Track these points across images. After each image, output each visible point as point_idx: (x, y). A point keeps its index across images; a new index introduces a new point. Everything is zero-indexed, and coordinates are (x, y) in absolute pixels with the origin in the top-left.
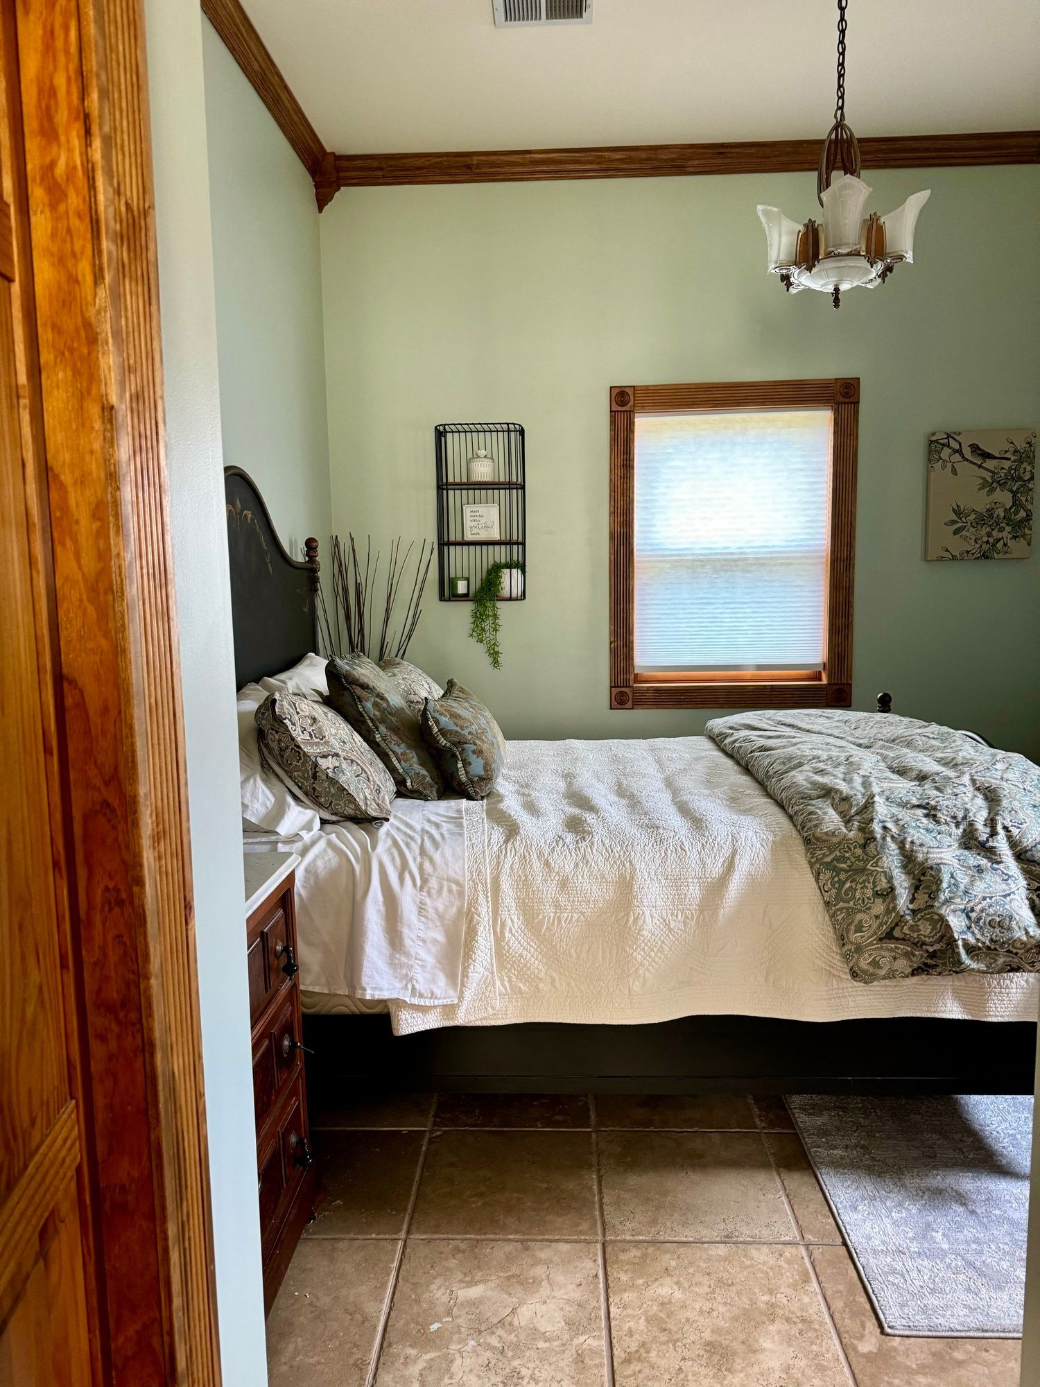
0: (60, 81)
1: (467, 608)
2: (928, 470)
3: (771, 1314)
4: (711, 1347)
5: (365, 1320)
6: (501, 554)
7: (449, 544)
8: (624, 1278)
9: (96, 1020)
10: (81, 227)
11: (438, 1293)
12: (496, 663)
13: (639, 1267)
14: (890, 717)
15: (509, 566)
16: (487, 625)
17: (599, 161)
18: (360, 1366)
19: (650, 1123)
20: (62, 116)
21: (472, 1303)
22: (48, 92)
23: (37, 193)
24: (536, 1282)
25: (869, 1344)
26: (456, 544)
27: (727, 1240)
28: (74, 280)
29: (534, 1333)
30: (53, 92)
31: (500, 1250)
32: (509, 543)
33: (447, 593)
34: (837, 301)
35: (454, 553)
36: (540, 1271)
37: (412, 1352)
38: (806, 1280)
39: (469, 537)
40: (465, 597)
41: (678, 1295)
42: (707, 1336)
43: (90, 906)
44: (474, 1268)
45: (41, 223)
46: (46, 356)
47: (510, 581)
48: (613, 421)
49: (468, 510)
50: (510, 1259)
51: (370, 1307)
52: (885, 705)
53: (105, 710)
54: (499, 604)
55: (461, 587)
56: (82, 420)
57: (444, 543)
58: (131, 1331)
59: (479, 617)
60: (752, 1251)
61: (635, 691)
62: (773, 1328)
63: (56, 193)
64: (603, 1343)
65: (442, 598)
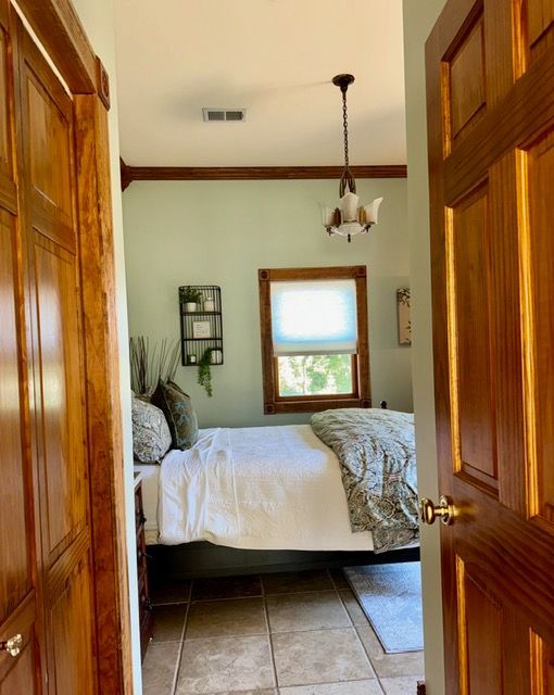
0: (90, 195)
1: (196, 369)
2: (398, 305)
3: (341, 651)
4: (316, 665)
5: (169, 671)
6: (211, 344)
7: (187, 340)
8: (279, 645)
9: (95, 499)
10: (96, 238)
11: (200, 659)
12: (210, 395)
13: (286, 641)
14: (387, 411)
15: (216, 349)
16: (205, 376)
17: (250, 172)
18: (169, 686)
19: (289, 591)
20: (91, 205)
21: (216, 661)
22: (86, 198)
23: (82, 227)
24: (242, 651)
25: (380, 656)
26: (190, 340)
27: (323, 628)
28: (93, 254)
29: (242, 668)
30: (88, 198)
31: (226, 640)
32: (216, 339)
33: (186, 362)
34: (349, 240)
35: (189, 344)
36: (244, 646)
37: (191, 679)
38: (355, 638)
39: (195, 337)
40: (194, 364)
41: (302, 648)
42: (315, 661)
43: (94, 458)
44: (215, 648)
45: (83, 236)
46: (84, 278)
47: (215, 356)
48: (260, 285)
49: (195, 324)
50: (230, 644)
51: (171, 667)
52: (384, 406)
53: (101, 391)
54: (211, 367)
55: (193, 359)
56: (95, 298)
57: (184, 340)
58: (104, 615)
59: (201, 374)
60: (333, 631)
61: (275, 406)
62: (341, 656)
63: (88, 227)
64: (272, 669)
65: (183, 364)
